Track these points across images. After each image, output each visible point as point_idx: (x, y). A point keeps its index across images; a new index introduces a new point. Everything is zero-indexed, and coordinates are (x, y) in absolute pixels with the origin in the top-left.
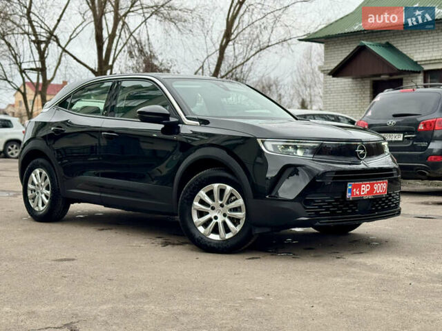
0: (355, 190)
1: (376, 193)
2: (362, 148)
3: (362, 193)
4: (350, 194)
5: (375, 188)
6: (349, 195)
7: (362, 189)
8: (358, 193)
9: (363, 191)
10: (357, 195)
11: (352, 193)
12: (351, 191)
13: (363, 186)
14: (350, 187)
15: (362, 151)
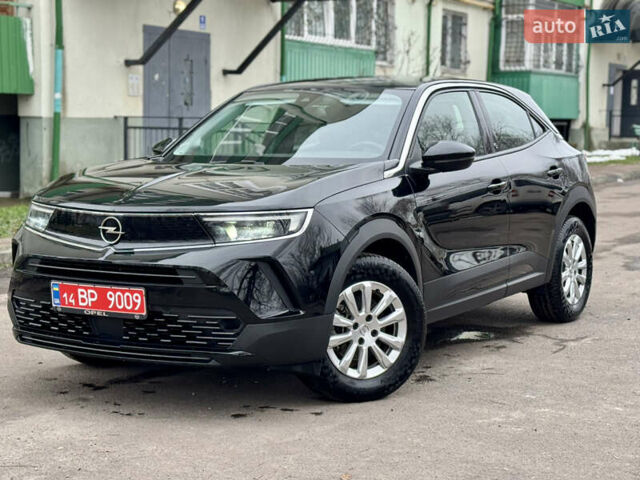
0: (65, 295)
1: (115, 307)
2: (111, 223)
3: (81, 304)
4: (57, 301)
5: (112, 300)
6: (55, 302)
7: (80, 296)
8: (73, 301)
9: (83, 300)
10: (70, 304)
11: (63, 301)
12: (58, 295)
13: (80, 290)
14: (56, 289)
15: (111, 230)
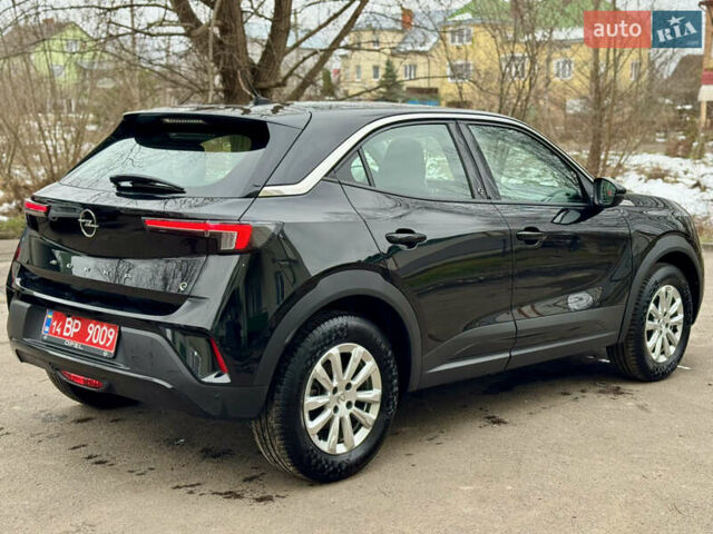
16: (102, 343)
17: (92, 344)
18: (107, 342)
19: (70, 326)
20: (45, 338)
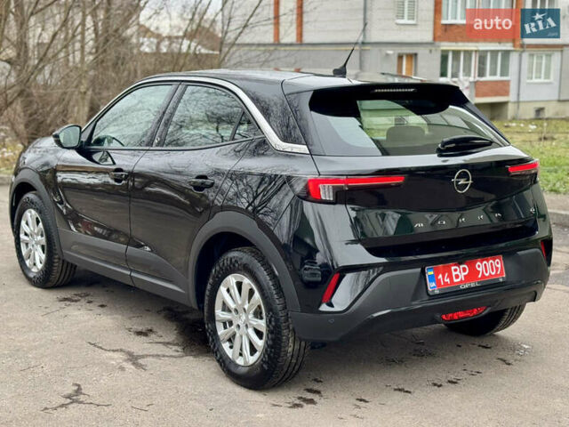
16: (493, 273)
17: (486, 277)
18: (497, 271)
19: (458, 273)
20: (437, 292)
